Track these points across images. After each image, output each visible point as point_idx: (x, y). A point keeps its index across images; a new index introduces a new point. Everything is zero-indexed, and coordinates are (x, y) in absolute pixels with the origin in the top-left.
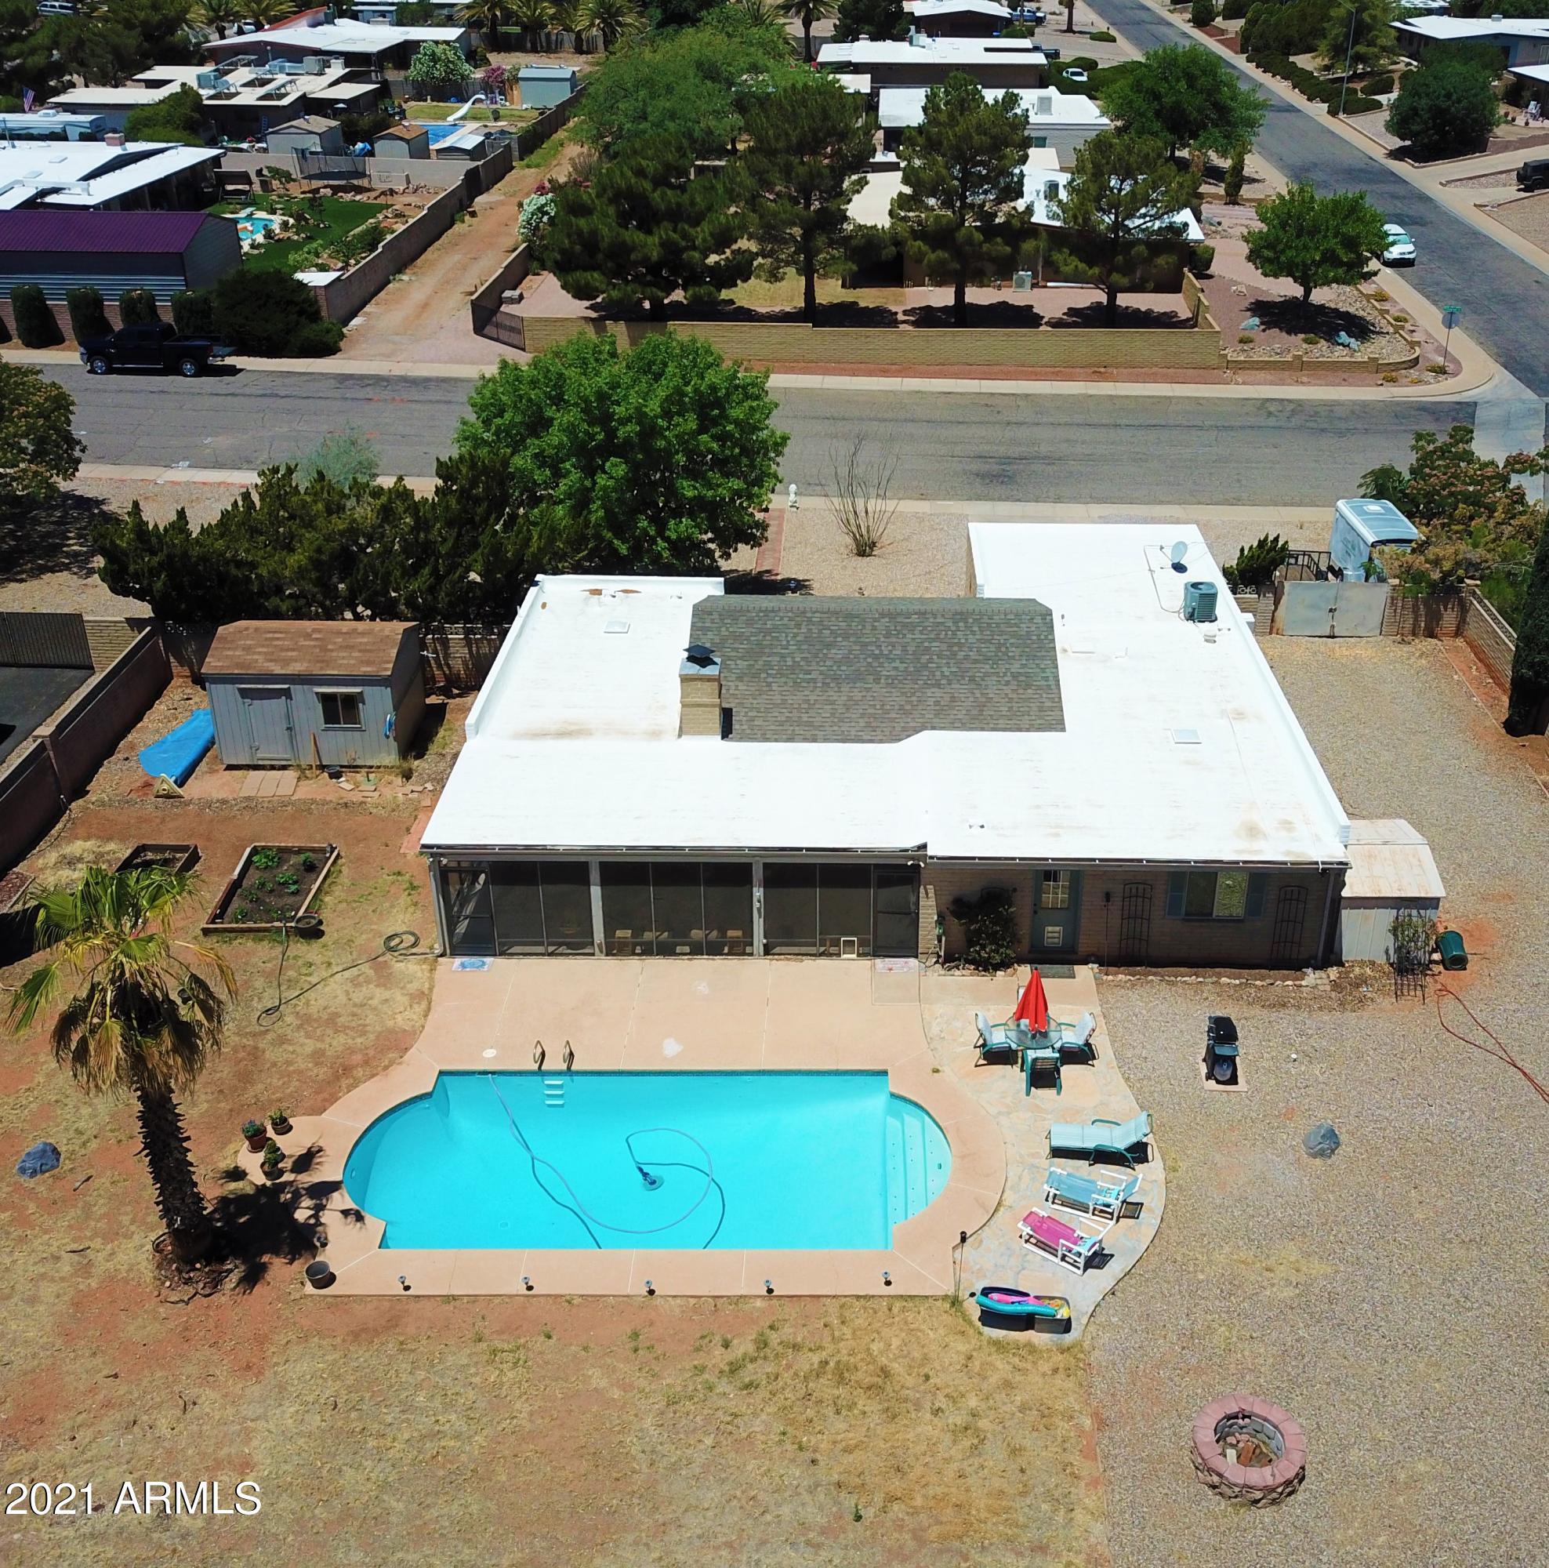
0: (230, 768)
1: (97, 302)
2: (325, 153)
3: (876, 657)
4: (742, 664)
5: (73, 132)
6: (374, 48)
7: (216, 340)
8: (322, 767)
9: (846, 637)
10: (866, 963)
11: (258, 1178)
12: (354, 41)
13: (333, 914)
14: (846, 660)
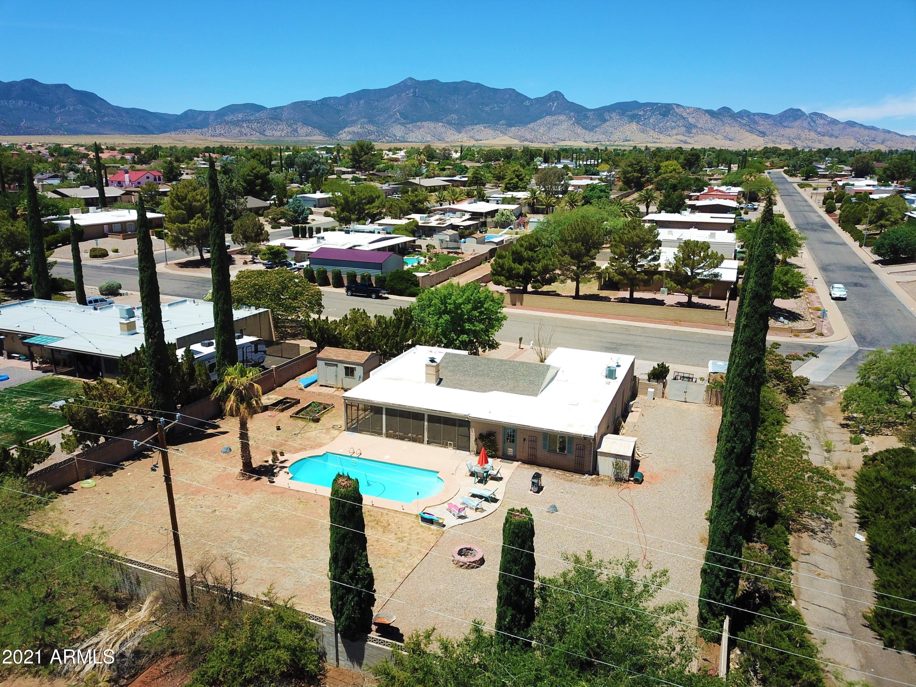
0: (321, 386)
1: (355, 276)
2: (451, 241)
3: (491, 371)
4: (452, 368)
5: (376, 231)
6: (484, 211)
7: (384, 289)
8: (342, 388)
9: (485, 365)
10: (454, 451)
11: (271, 462)
12: (480, 209)
13: (323, 420)
14: (482, 371)
